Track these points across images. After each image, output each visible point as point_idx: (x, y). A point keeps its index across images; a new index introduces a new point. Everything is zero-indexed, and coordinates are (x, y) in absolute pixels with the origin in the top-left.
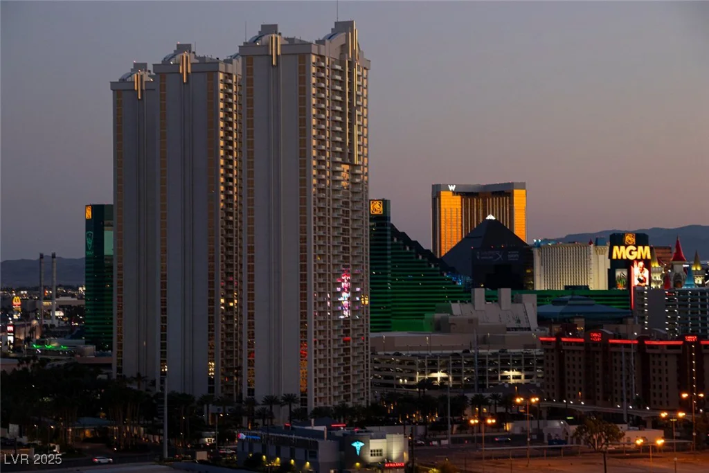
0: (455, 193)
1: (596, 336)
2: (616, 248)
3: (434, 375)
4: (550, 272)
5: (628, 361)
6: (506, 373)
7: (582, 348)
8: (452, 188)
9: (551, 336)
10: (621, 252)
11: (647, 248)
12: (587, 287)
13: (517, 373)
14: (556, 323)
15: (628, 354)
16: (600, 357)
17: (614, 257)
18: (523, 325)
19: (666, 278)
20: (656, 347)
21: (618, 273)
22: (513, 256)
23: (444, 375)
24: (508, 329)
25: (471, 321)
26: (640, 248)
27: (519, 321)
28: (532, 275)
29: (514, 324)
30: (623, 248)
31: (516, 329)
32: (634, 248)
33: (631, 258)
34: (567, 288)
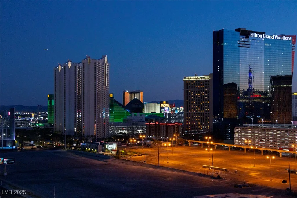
0: (128, 92)
1: (157, 123)
2: (161, 104)
3: (123, 131)
4: (148, 109)
5: (164, 128)
6: (138, 131)
7: (154, 125)
8: (127, 91)
9: (148, 123)
10: (163, 105)
11: (168, 104)
12: (155, 113)
13: (141, 131)
14: (149, 120)
15: (164, 127)
16: (158, 127)
17: (161, 106)
18: (142, 120)
19: (172, 111)
20: (169, 125)
21: (162, 110)
22: (140, 106)
23: (125, 131)
24: (139, 121)
25: (131, 120)
26: (167, 104)
27: (141, 120)
28: (144, 110)
29: (140, 120)
30: (163, 104)
31: (141, 121)
32: (165, 104)
33: (165, 106)
34: (151, 113)
